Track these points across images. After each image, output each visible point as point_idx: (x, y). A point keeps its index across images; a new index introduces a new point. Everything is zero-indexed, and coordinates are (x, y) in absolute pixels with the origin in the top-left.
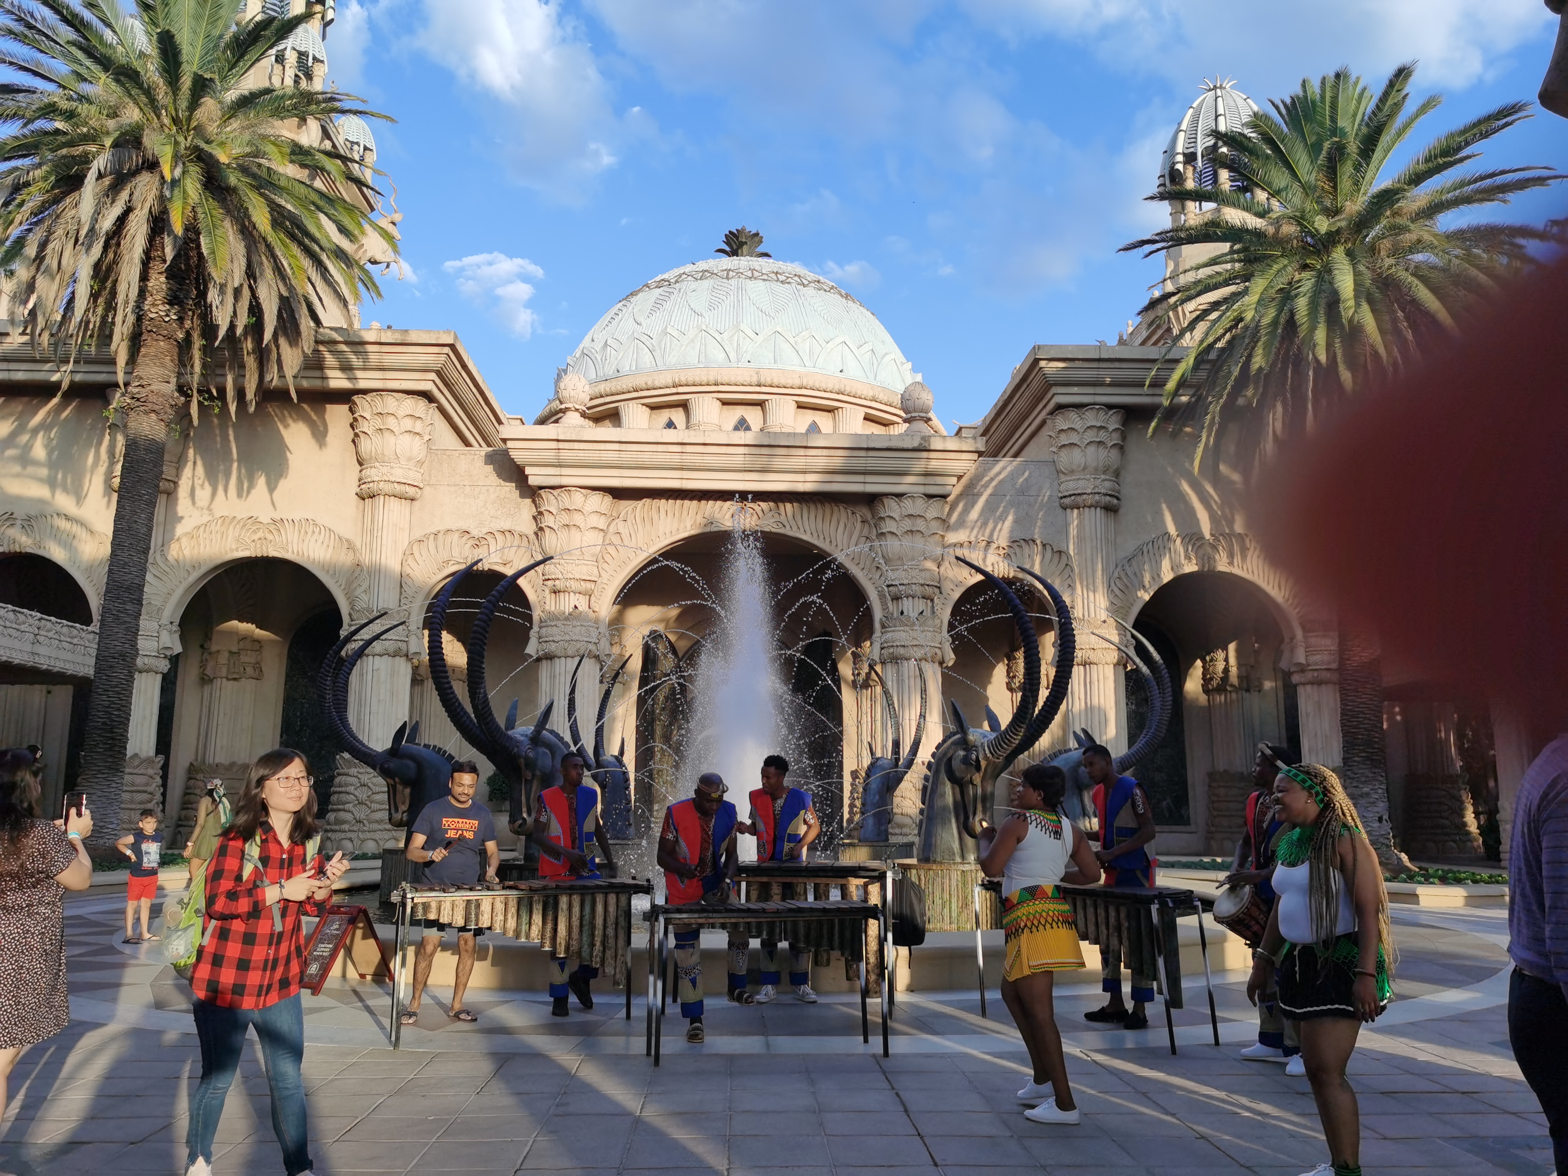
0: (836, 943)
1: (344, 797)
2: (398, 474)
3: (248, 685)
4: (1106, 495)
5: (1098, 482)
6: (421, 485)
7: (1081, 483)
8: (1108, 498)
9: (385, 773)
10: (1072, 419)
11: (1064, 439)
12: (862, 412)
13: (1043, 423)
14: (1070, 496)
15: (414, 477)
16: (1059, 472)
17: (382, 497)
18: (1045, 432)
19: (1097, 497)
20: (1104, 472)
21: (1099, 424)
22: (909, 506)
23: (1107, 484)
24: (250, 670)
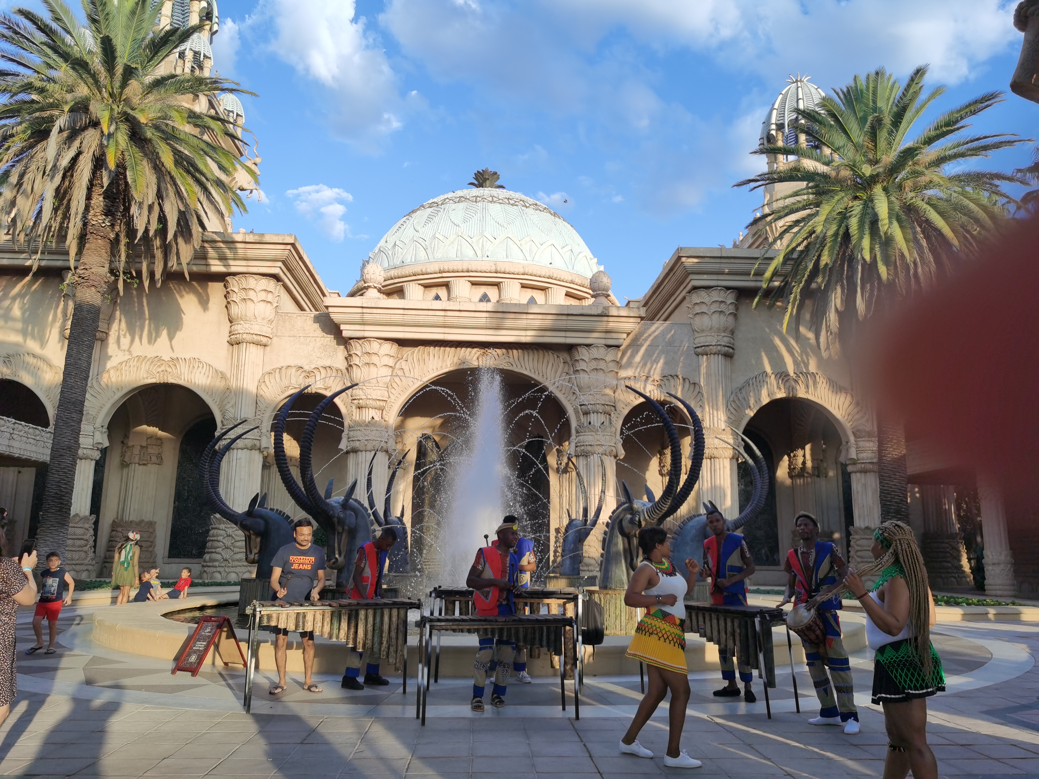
0: (545, 643)
1: (216, 544)
2: (256, 329)
3: (153, 468)
4: (725, 346)
5: (720, 338)
6: (271, 336)
7: (709, 339)
8: (726, 348)
9: (244, 527)
10: (702, 296)
11: (698, 309)
12: (564, 290)
13: (684, 298)
14: (701, 347)
15: (266, 331)
16: (694, 331)
17: (245, 344)
18: (685, 304)
19: (719, 348)
20: (724, 331)
21: (720, 300)
22: (594, 353)
23: (726, 339)
24: (154, 459)
